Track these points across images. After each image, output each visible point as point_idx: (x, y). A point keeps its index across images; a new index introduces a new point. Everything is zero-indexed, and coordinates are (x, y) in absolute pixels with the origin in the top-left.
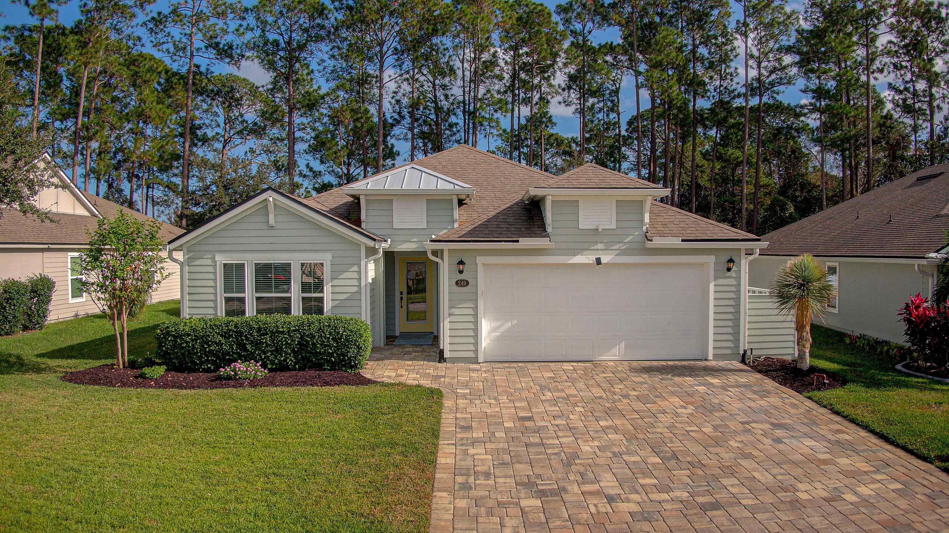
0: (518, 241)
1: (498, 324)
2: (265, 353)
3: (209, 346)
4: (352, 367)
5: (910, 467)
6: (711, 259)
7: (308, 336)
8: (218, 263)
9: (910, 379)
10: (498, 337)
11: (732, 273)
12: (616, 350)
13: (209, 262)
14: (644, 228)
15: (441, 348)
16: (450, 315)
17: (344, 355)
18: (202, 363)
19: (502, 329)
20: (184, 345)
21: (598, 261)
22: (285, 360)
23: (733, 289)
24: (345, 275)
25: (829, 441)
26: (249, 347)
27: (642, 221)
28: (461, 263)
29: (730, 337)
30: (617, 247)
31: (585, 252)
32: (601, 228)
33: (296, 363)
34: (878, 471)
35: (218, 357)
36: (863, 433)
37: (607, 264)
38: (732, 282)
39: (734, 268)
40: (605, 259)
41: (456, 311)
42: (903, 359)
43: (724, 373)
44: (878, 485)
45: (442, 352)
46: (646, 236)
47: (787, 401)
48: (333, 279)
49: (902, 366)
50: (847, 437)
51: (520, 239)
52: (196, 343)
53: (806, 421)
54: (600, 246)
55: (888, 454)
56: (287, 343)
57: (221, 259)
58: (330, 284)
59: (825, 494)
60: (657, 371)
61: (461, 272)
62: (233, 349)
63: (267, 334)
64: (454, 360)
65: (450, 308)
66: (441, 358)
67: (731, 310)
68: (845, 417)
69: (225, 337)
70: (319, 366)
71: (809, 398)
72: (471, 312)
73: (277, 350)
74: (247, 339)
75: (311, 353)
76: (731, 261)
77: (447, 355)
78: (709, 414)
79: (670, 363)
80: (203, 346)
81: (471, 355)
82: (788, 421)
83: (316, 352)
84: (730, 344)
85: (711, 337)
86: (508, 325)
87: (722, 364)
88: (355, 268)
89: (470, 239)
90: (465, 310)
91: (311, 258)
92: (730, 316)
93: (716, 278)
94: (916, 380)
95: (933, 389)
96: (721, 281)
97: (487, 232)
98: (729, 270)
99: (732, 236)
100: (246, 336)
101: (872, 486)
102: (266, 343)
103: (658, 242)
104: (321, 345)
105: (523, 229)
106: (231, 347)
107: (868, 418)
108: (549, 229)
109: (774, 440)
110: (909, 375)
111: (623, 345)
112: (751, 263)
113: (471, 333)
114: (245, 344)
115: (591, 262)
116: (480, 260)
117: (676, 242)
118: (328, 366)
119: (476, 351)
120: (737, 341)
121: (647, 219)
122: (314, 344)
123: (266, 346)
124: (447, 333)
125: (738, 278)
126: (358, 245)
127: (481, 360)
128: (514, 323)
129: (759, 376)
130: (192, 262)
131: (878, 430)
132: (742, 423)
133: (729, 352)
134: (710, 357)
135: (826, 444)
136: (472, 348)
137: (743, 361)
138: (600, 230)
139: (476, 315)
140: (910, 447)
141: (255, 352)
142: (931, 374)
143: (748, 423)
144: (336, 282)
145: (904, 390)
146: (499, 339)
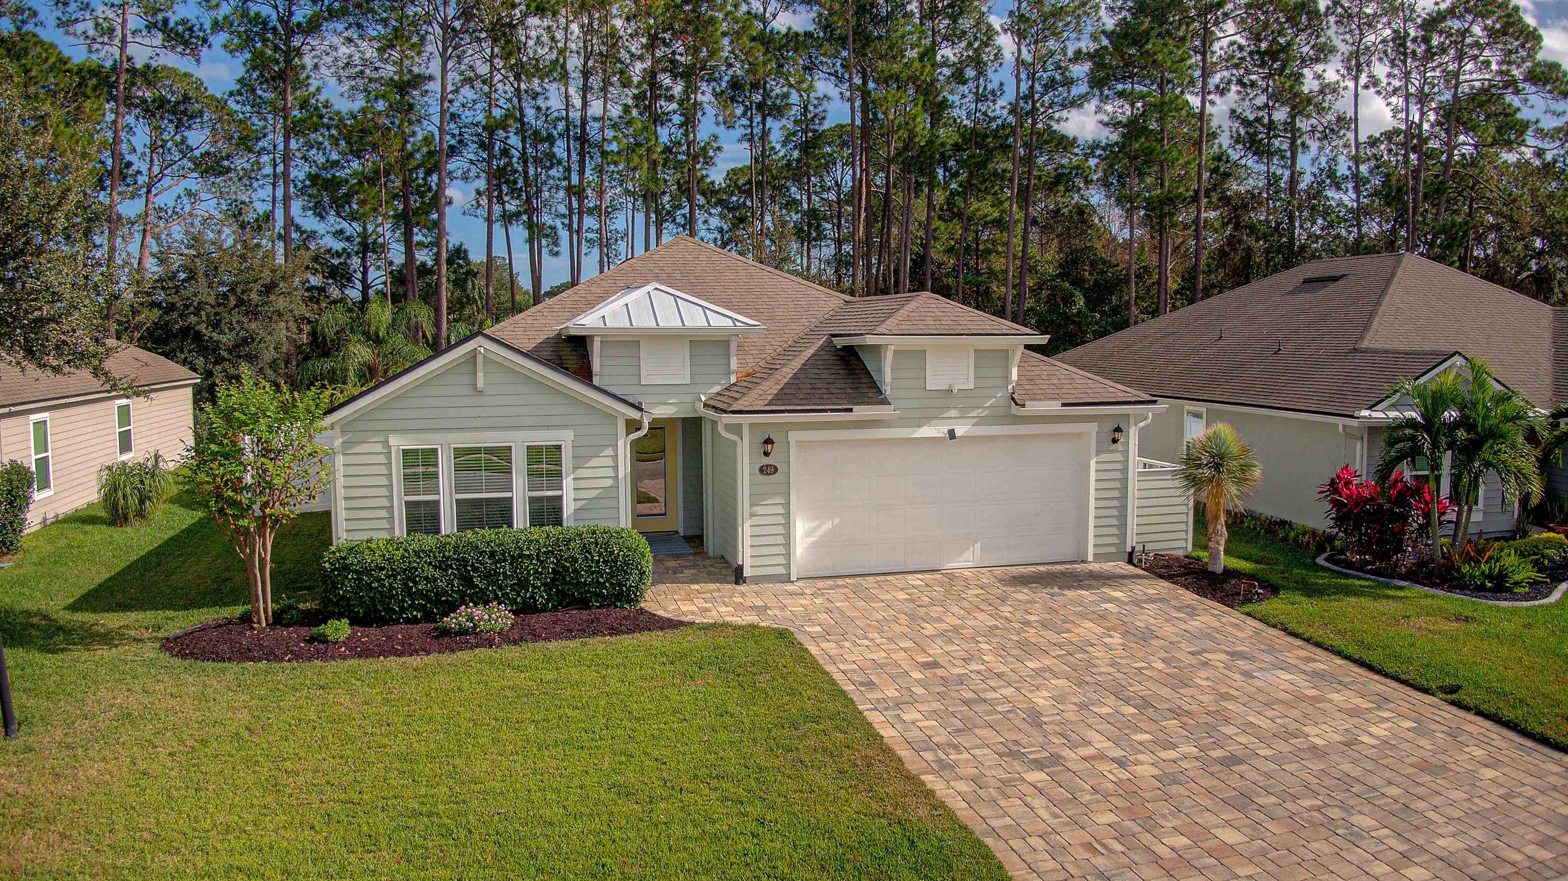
0: (851, 410)
1: (815, 524)
2: (501, 588)
3: (416, 583)
4: (629, 601)
5: (1412, 700)
6: (1093, 427)
7: (566, 560)
8: (393, 450)
9: (1350, 581)
10: (815, 542)
11: (1119, 446)
12: (968, 555)
13: (379, 448)
14: (1010, 387)
15: (740, 563)
16: (752, 515)
17: (620, 585)
18: (403, 609)
19: (819, 533)
20: (375, 585)
21: (952, 434)
22: (532, 597)
23: (1119, 466)
24: (594, 462)
25: (1304, 672)
26: (476, 581)
27: (1007, 378)
28: (769, 441)
29: (1114, 531)
30: (974, 414)
31: (933, 422)
32: (955, 388)
33: (548, 600)
34: (1379, 708)
35: (429, 600)
36: (1339, 661)
37: (963, 438)
38: (1118, 457)
39: (1122, 440)
40: (959, 433)
41: (758, 510)
42: (1321, 550)
43: (1122, 581)
44: (1389, 724)
45: (739, 570)
46: (1013, 399)
47: (1224, 620)
48: (575, 468)
49: (1326, 560)
50: (1323, 667)
51: (855, 408)
52: (395, 579)
53: (1263, 647)
54: (954, 413)
55: (1379, 686)
56: (536, 571)
57: (398, 443)
58: (572, 476)
59: (1339, 738)
60: (1034, 582)
61: (766, 454)
62: (453, 586)
63: (505, 561)
64: (757, 580)
65: (751, 505)
66: (738, 576)
67: (1116, 494)
68: (1308, 640)
69: (440, 568)
70: (584, 604)
71: (1248, 614)
72: (780, 510)
73: (519, 583)
74: (475, 569)
75: (570, 583)
76: (1118, 429)
77: (747, 572)
78: (1143, 643)
79: (1041, 568)
80: (406, 584)
81: (781, 570)
82: (1242, 648)
83: (578, 582)
84: (1115, 540)
85: (1091, 531)
86: (828, 525)
87: (1108, 567)
88: (609, 451)
89: (783, 408)
90: (771, 508)
91: (543, 438)
92: (1116, 503)
93: (1098, 453)
94: (1360, 582)
95: (1388, 597)
96: (1104, 457)
97: (802, 396)
98: (1115, 441)
99: (1122, 397)
100: (473, 566)
101: (1385, 726)
102: (504, 573)
103: (1033, 407)
104: (586, 571)
105: (849, 391)
106: (450, 582)
107: (1337, 642)
108: (888, 391)
109: (1242, 674)
110: (1347, 576)
111: (978, 546)
112: (1141, 432)
113: (781, 540)
114: (472, 577)
115: (941, 435)
116: (793, 436)
117: (1054, 407)
118: (597, 601)
119: (788, 566)
120: (1123, 535)
121: (1015, 376)
122: (575, 570)
123: (505, 579)
124: (748, 541)
125: (1126, 452)
126: (612, 417)
127: (793, 578)
128: (835, 522)
129: (1165, 584)
130: (351, 448)
131: (1357, 657)
132: (1192, 653)
133: (1113, 550)
134: (1090, 558)
135: (1302, 675)
136: (782, 560)
137: (1130, 561)
138: (955, 391)
139: (787, 515)
140: (1403, 677)
141: (487, 589)
142: (1369, 572)
143: (1199, 653)
144: (581, 473)
145: (1353, 600)
146: (814, 546)
